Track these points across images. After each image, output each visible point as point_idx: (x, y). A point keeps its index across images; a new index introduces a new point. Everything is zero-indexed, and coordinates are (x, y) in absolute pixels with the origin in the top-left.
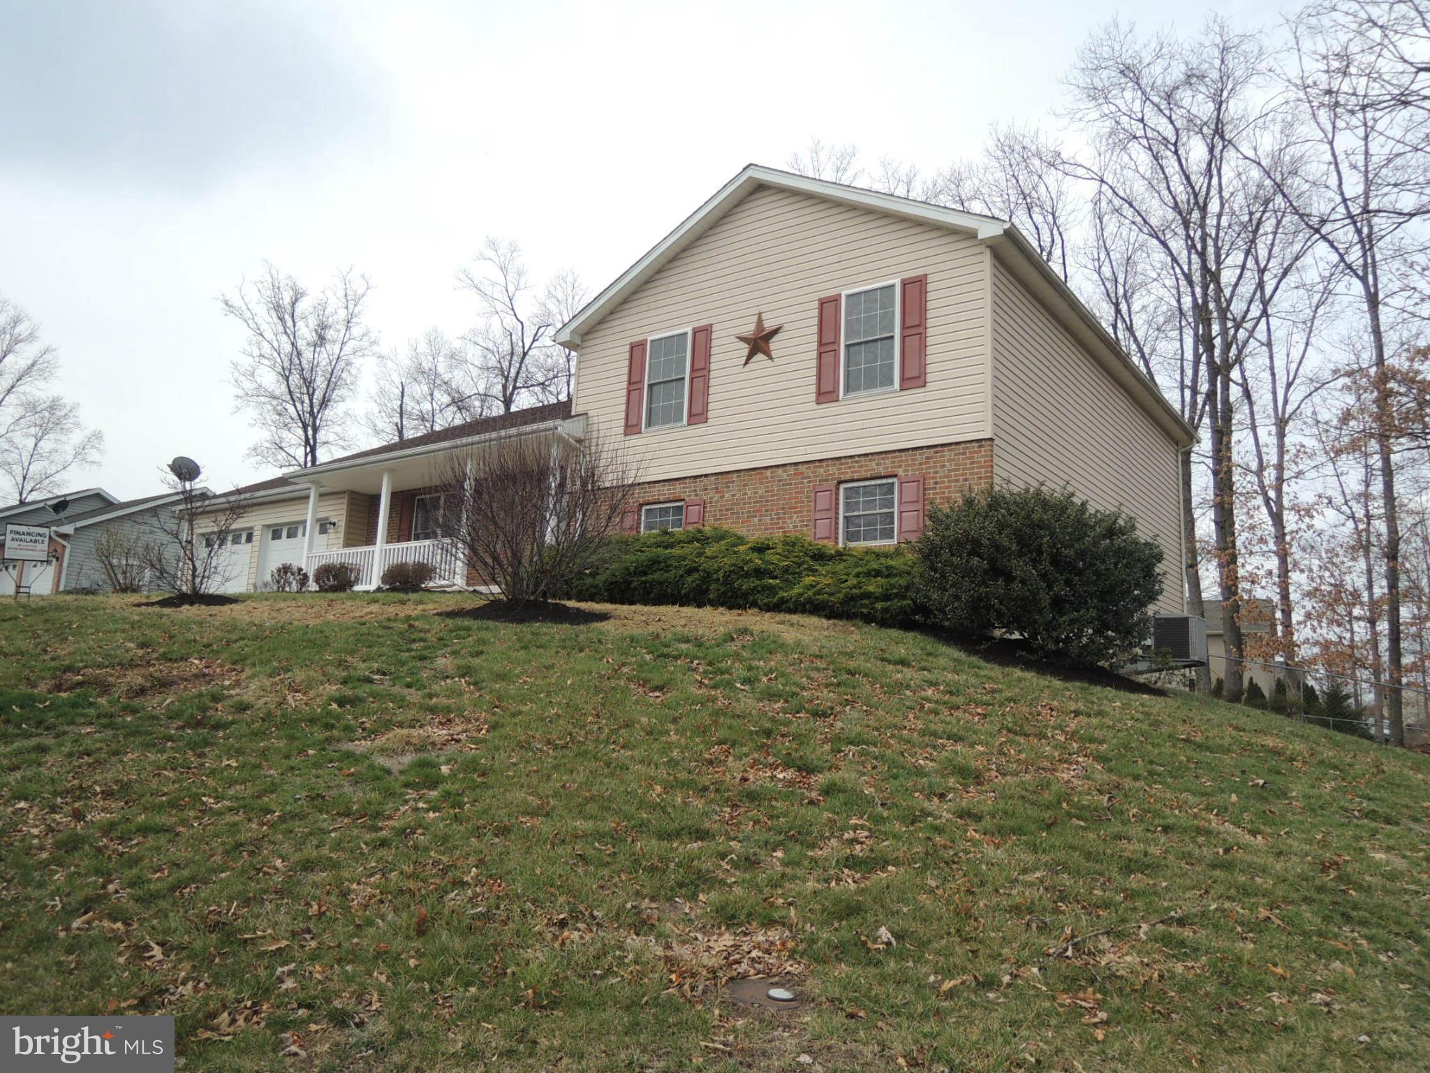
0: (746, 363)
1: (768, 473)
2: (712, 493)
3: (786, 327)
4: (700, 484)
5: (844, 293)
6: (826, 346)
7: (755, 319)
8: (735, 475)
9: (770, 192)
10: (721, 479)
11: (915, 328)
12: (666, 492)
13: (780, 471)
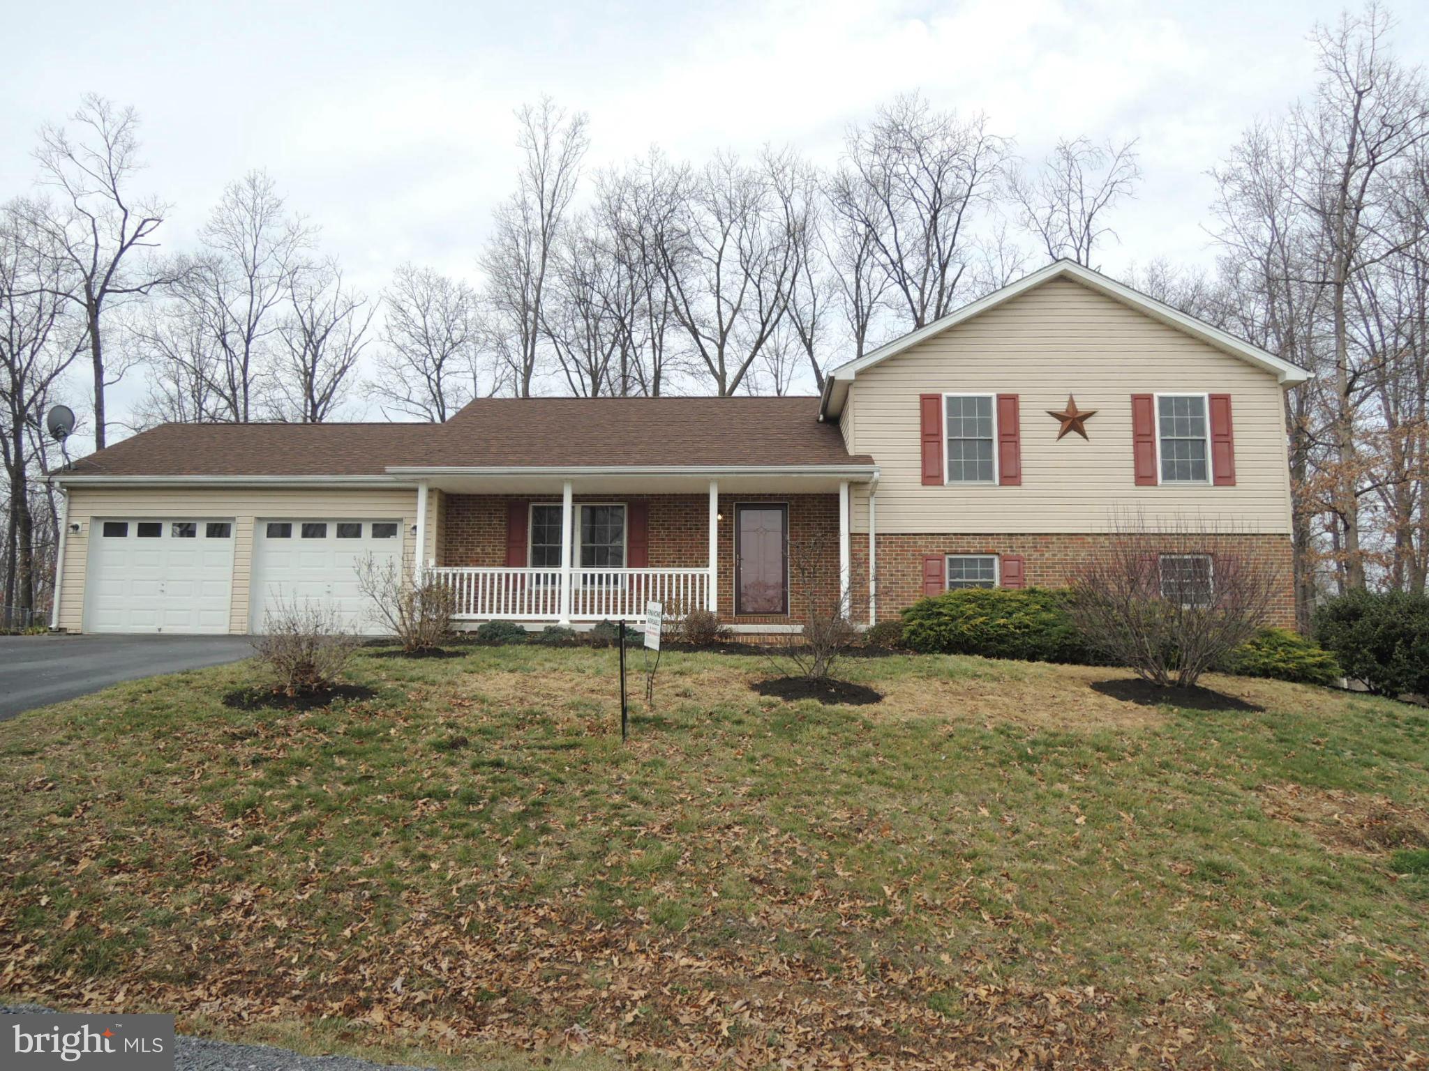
0: (1060, 437)
1: (1090, 539)
2: (1031, 551)
3: (1101, 412)
4: (1016, 543)
5: (1156, 395)
6: (1142, 437)
7: (1067, 399)
8: (1055, 538)
9: (1070, 285)
10: (1041, 542)
11: (1224, 436)
12: (977, 544)
13: (1102, 539)
